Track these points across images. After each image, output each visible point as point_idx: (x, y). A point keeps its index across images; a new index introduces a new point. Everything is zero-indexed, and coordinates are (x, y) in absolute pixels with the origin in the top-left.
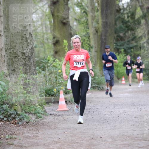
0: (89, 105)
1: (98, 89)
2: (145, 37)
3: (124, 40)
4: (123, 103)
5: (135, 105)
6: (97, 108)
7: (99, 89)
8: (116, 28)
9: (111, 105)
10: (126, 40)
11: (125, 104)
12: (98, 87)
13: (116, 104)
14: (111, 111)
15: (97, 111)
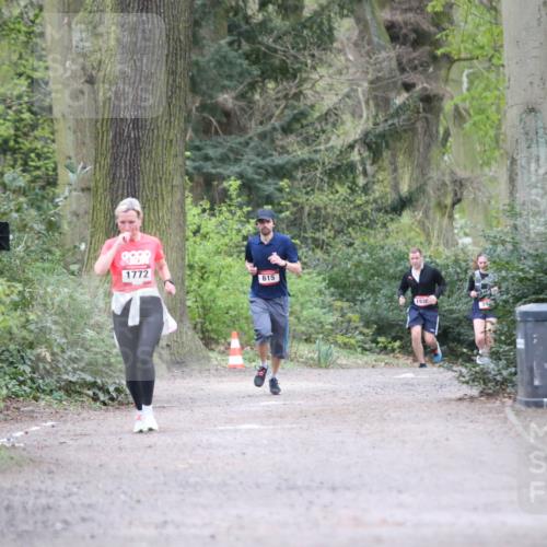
0: (43, 487)
1: (95, 398)
2: (355, 114)
3: (243, 130)
4: (233, 477)
5: (293, 488)
6: (87, 501)
7: (102, 397)
8: (197, 63)
9: (165, 484)
10: (254, 129)
11: (241, 483)
12: (93, 385)
13: (192, 480)
14: (165, 522)
15: (84, 520)
